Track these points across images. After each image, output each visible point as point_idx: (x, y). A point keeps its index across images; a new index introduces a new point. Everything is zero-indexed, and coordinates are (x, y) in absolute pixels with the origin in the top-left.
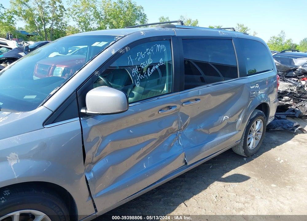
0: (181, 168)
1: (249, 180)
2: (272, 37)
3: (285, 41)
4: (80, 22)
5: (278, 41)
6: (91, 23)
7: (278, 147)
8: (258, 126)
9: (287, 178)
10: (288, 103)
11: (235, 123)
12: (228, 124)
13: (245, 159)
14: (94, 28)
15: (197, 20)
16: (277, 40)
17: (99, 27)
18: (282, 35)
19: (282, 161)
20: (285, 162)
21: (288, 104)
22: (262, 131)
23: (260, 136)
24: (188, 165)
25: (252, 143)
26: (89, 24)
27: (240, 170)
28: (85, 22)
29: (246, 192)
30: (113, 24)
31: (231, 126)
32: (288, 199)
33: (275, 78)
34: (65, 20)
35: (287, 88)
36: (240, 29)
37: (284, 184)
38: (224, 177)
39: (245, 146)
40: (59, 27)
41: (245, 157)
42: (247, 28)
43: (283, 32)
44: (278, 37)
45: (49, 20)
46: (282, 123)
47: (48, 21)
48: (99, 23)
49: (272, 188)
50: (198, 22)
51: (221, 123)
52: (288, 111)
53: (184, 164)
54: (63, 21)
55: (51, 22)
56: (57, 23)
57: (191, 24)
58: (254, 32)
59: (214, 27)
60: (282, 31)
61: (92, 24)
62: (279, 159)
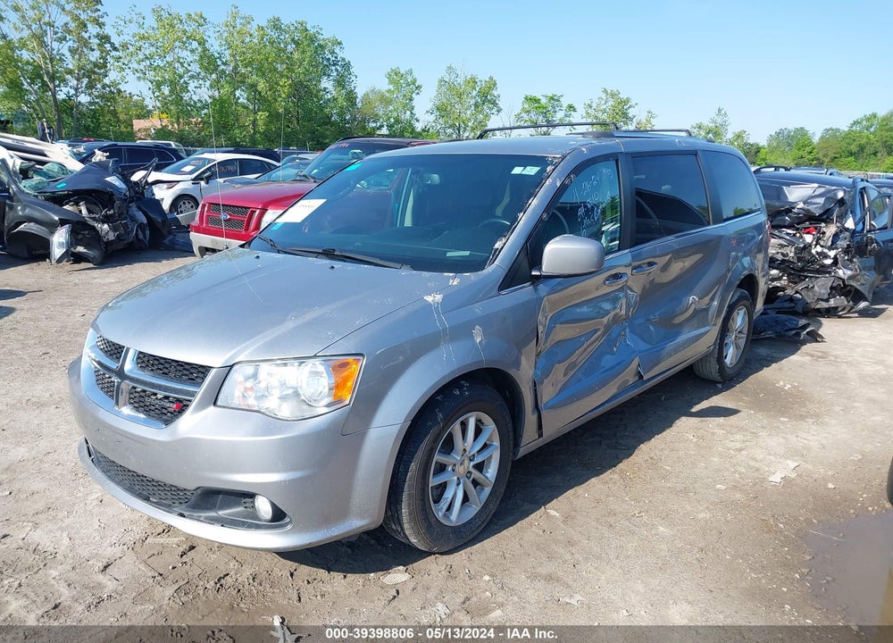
0: (634, 386)
1: (739, 414)
2: (695, 125)
3: (730, 136)
4: (159, 85)
5: (711, 135)
6: (191, 86)
7: (774, 365)
8: (740, 319)
9: (805, 410)
10: (776, 284)
11: (706, 310)
12: (696, 312)
13: (720, 386)
14: (200, 101)
15: (491, 78)
16: (708, 133)
17: (214, 99)
18: (719, 120)
19: (788, 386)
20: (794, 387)
21: (778, 287)
22: (745, 331)
23: (742, 342)
24: (645, 379)
25: (731, 356)
26: (185, 88)
27: (717, 401)
28: (173, 84)
29: (740, 429)
30: (259, 88)
31: (700, 315)
32: (814, 435)
33: (759, 228)
34: (113, 76)
35: (774, 252)
36: (609, 104)
37: (803, 418)
38: (694, 410)
39: (721, 358)
40: (97, 97)
41: (718, 383)
42: (628, 100)
43: (723, 112)
44: (712, 125)
45: (69, 77)
46: (777, 321)
47: (64, 81)
48: (216, 85)
49: (783, 423)
50: (495, 84)
51: (687, 309)
52: (779, 300)
53: (637, 378)
54: (106, 81)
55: (74, 82)
56: (91, 86)
57: (477, 89)
58: (649, 112)
59: (539, 97)
60: (720, 110)
61: (197, 90)
62: (781, 383)
